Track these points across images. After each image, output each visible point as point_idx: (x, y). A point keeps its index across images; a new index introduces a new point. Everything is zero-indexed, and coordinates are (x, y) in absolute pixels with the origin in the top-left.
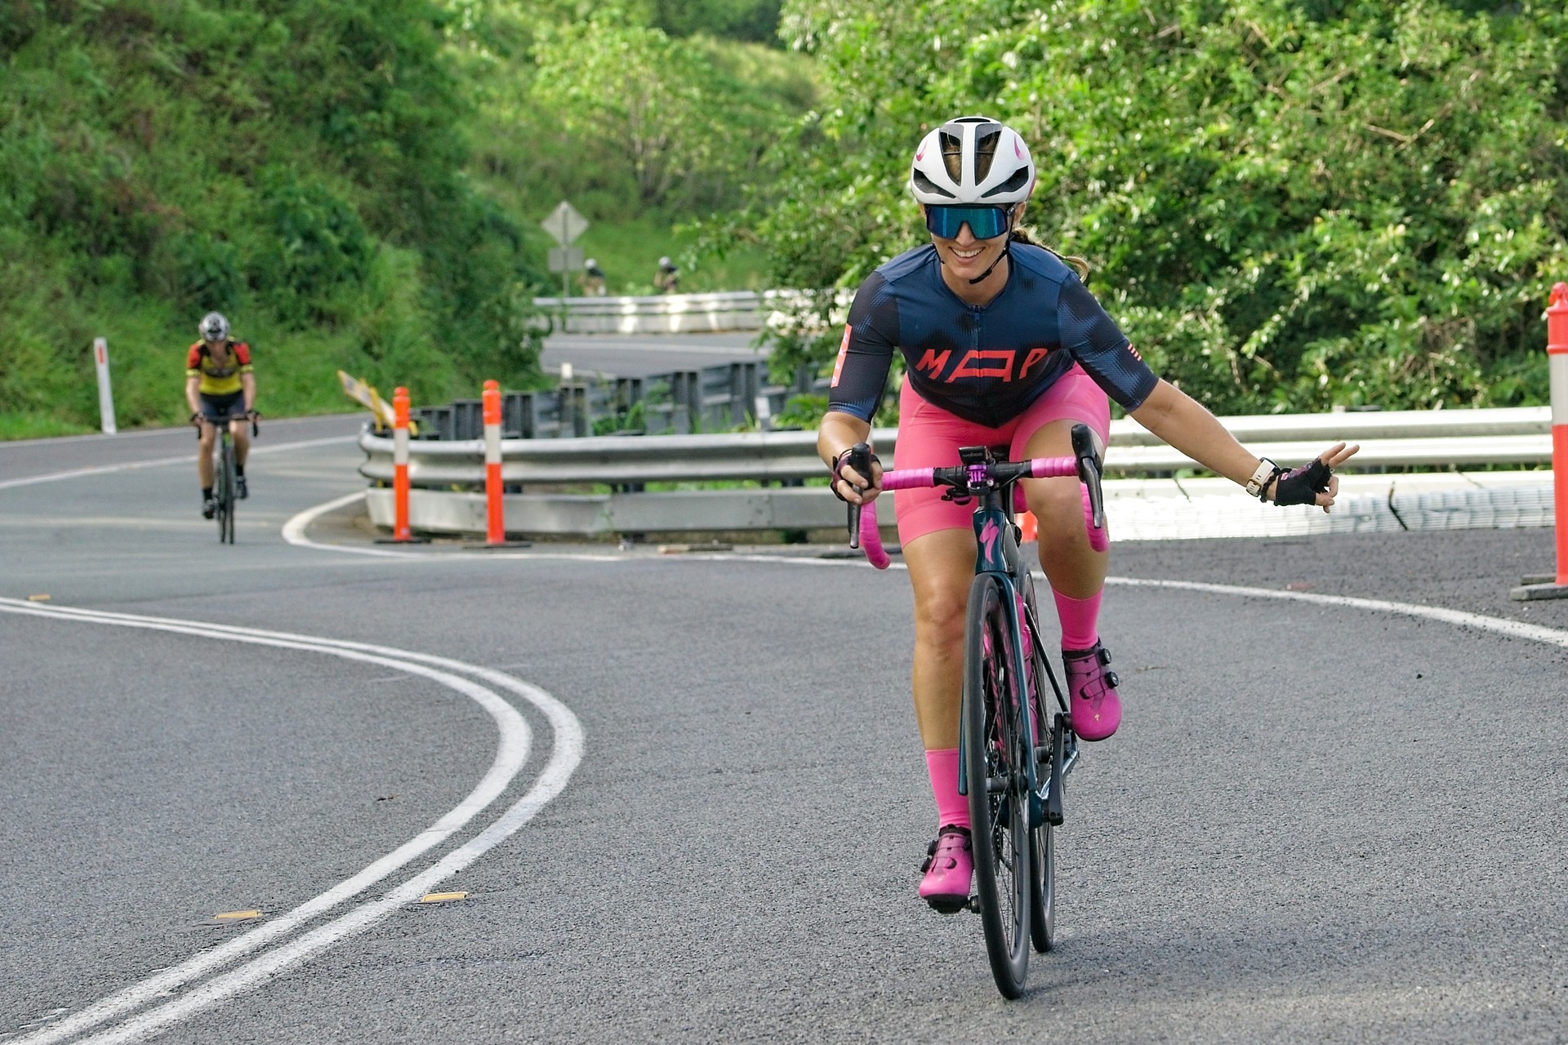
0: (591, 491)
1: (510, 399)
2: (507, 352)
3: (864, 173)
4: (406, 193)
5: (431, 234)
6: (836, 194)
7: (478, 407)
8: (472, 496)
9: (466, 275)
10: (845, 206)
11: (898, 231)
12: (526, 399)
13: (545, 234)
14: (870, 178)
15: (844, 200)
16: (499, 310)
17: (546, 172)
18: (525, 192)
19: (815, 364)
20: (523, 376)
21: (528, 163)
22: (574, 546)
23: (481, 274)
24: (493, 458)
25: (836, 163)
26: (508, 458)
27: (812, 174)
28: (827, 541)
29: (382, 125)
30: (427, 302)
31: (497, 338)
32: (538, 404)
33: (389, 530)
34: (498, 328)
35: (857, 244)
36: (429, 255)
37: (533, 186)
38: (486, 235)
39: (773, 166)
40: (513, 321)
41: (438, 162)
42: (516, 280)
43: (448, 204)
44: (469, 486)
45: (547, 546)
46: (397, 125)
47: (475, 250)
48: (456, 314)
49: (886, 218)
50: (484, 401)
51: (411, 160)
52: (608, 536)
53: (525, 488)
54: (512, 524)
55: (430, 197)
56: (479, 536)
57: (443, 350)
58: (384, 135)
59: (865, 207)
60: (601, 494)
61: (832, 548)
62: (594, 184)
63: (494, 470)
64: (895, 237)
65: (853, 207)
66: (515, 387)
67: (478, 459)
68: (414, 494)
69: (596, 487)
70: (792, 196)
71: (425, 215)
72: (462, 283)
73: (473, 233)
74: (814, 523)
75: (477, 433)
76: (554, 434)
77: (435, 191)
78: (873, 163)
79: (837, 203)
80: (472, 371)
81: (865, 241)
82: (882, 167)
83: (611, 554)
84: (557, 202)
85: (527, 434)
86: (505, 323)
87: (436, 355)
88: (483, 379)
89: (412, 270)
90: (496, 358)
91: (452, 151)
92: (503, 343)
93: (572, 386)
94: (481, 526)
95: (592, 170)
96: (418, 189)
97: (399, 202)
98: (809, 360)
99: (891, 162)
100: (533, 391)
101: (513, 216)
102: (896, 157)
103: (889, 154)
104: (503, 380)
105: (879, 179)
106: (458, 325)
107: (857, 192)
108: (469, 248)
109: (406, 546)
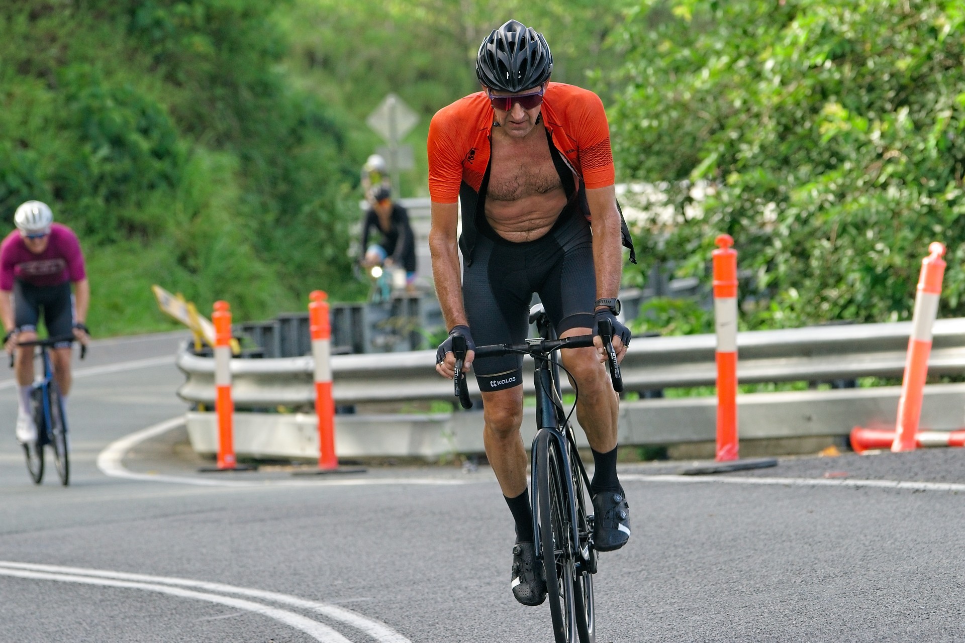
0: (428, 409)
1: (338, 312)
2: (333, 261)
3: (718, 54)
4: (219, 91)
5: (248, 134)
6: (689, 78)
7: (304, 321)
8: (300, 418)
9: (286, 177)
10: (698, 91)
11: (758, 116)
12: (356, 311)
13: (369, 131)
14: (725, 59)
15: (698, 84)
16: (324, 216)
17: (371, 64)
18: (349, 87)
19: (670, 264)
20: (351, 286)
21: (351, 53)
22: (413, 470)
23: (305, 178)
24: (323, 376)
25: (688, 44)
26: (340, 376)
27: (662, 56)
28: (690, 457)
29: (192, 18)
30: (246, 209)
31: (321, 245)
32: (369, 316)
33: (214, 457)
34: (323, 234)
35: (713, 132)
36: (246, 159)
37: (356, 80)
38: (309, 133)
39: (619, 48)
40: (338, 227)
41: (254, 56)
42: (341, 181)
43: (266, 102)
44: (297, 408)
45: (385, 471)
46: (209, 18)
47: (296, 151)
48: (278, 221)
49: (745, 102)
50: (311, 314)
51: (225, 55)
52: (450, 458)
53: (358, 408)
54: (344, 448)
55: (246, 95)
56: (308, 461)
57: (265, 261)
58: (195, 29)
59: (720, 90)
60: (441, 413)
61: (696, 464)
62: (424, 76)
63: (323, 389)
64: (754, 122)
65: (708, 92)
66: (344, 299)
67: (307, 377)
68: (238, 419)
69: (435, 405)
70: (640, 80)
71: (241, 114)
72: (283, 187)
73: (293, 132)
74: (675, 437)
75: (304, 350)
76: (387, 349)
77: (251, 88)
78: (728, 43)
79: (690, 87)
80: (296, 282)
81: (722, 127)
82: (737, 47)
83: (454, 477)
84: (382, 96)
85: (358, 349)
86: (330, 228)
87: (258, 267)
88: (308, 291)
89: (228, 175)
90: (322, 267)
91: (268, 44)
92: (329, 251)
93: (405, 296)
94: (313, 451)
95: (420, 60)
96: (232, 86)
97: (212, 101)
98: (664, 259)
99: (747, 41)
100: (363, 303)
101: (336, 113)
102: (753, 36)
103: (745, 32)
104: (330, 292)
105: (734, 61)
106: (279, 233)
107: (712, 75)
108: (289, 148)
109: (231, 474)
